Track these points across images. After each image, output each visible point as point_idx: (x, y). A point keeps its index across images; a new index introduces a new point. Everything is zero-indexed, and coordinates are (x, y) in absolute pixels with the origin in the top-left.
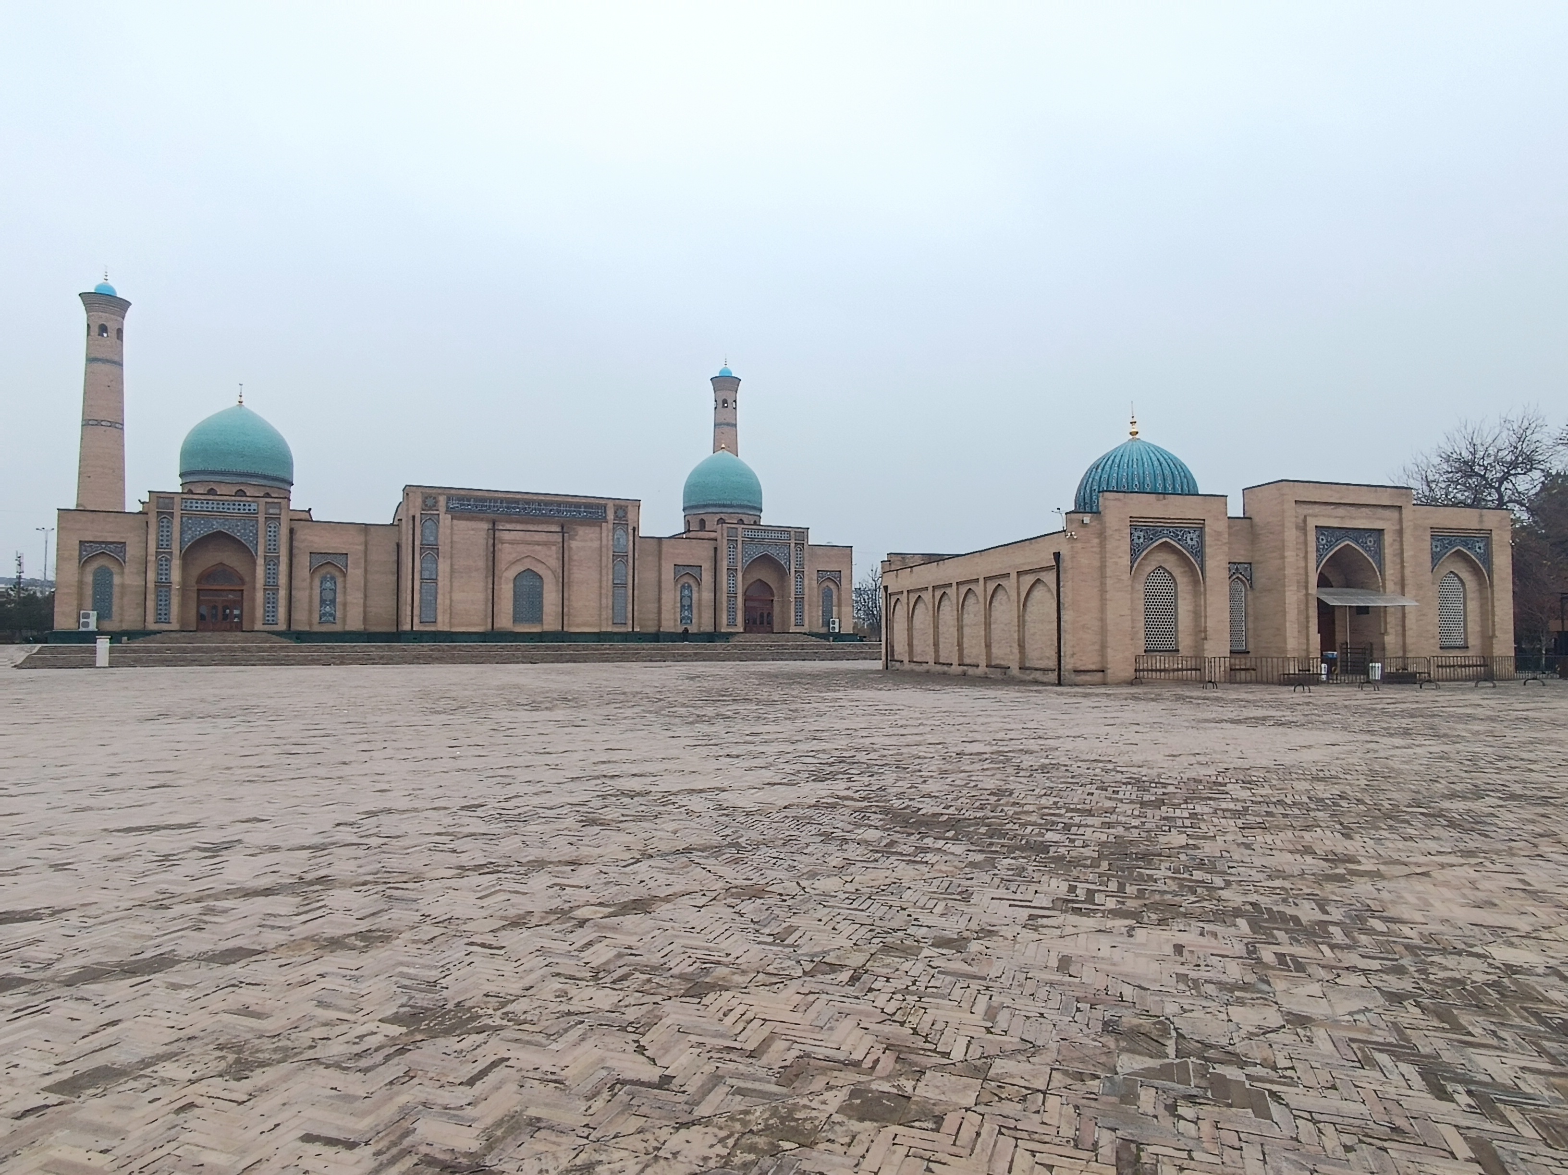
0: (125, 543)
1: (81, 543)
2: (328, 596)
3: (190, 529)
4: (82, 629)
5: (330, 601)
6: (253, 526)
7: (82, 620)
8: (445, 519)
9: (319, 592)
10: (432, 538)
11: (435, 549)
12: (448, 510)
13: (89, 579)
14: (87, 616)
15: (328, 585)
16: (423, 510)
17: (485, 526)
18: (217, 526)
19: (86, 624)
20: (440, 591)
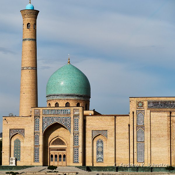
0: (24, 129)
1: (10, 130)
2: (100, 150)
3: (46, 122)
4: (11, 165)
5: (101, 152)
6: (69, 120)
7: (11, 161)
8: (147, 112)
9: (96, 148)
10: (141, 122)
11: (143, 127)
12: (149, 108)
13: (13, 144)
14: (12, 159)
15: (100, 145)
16: (137, 108)
17: (166, 114)
18: (56, 121)
19: (12, 163)
20: (146, 147)
